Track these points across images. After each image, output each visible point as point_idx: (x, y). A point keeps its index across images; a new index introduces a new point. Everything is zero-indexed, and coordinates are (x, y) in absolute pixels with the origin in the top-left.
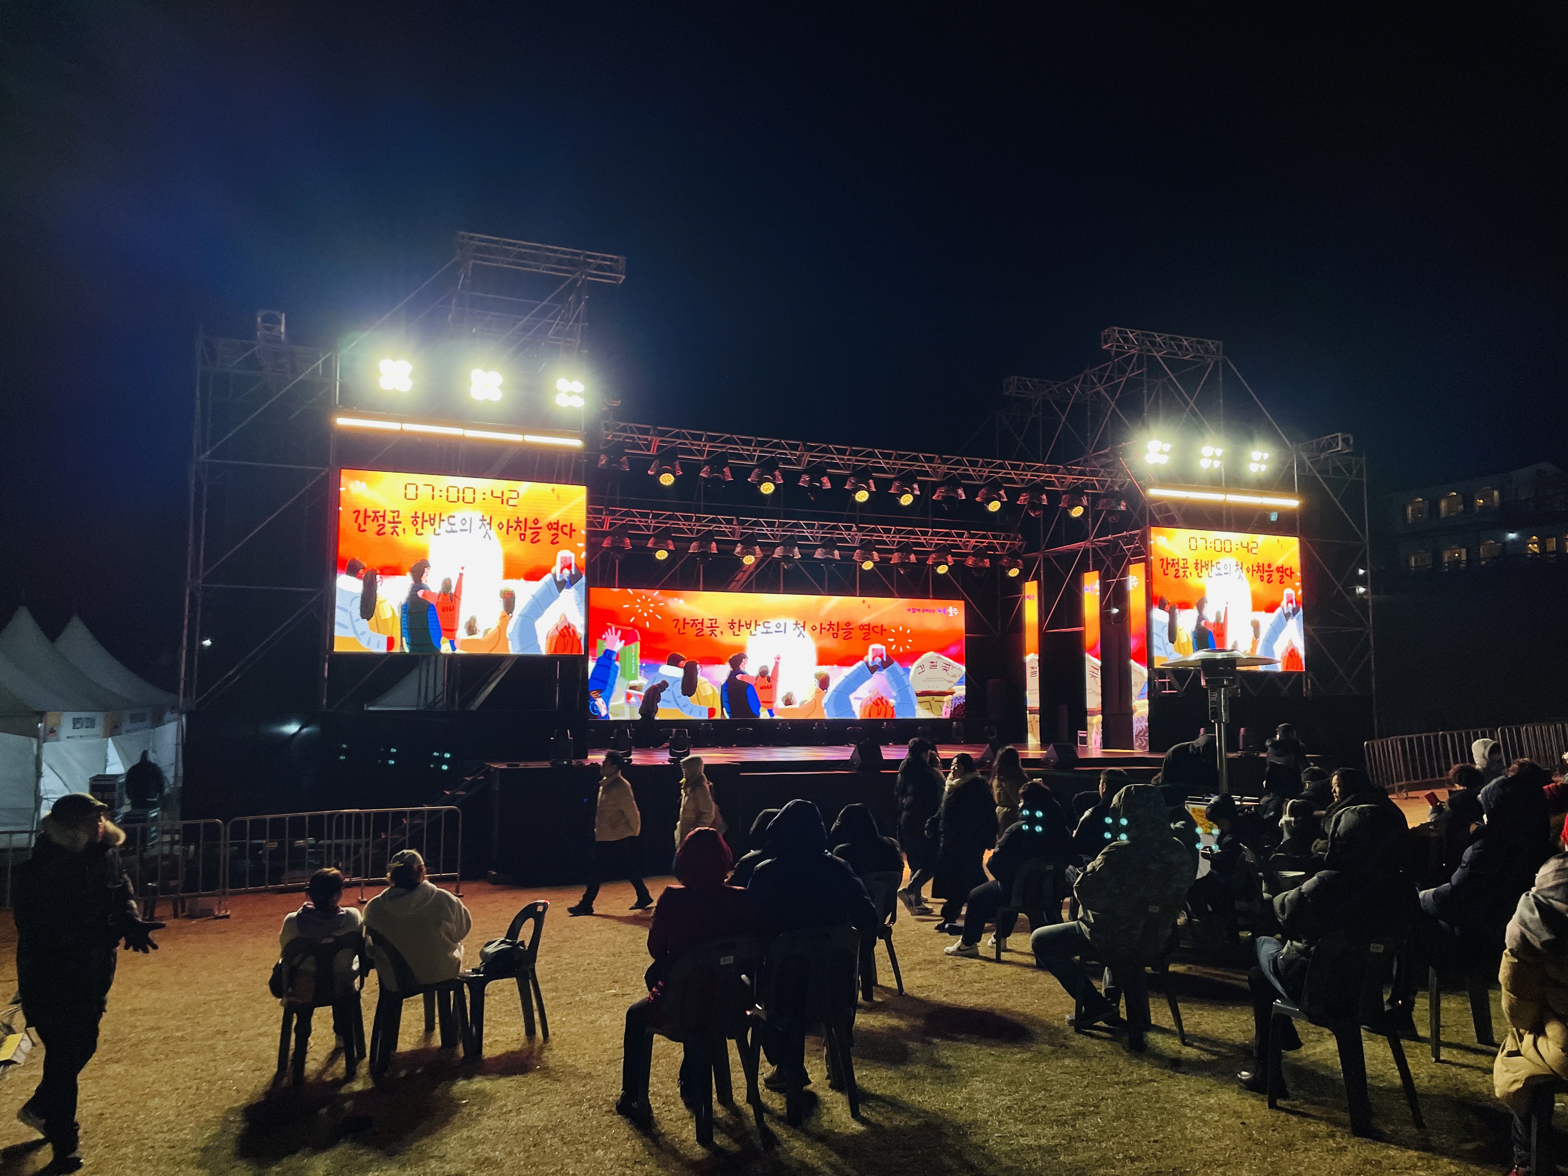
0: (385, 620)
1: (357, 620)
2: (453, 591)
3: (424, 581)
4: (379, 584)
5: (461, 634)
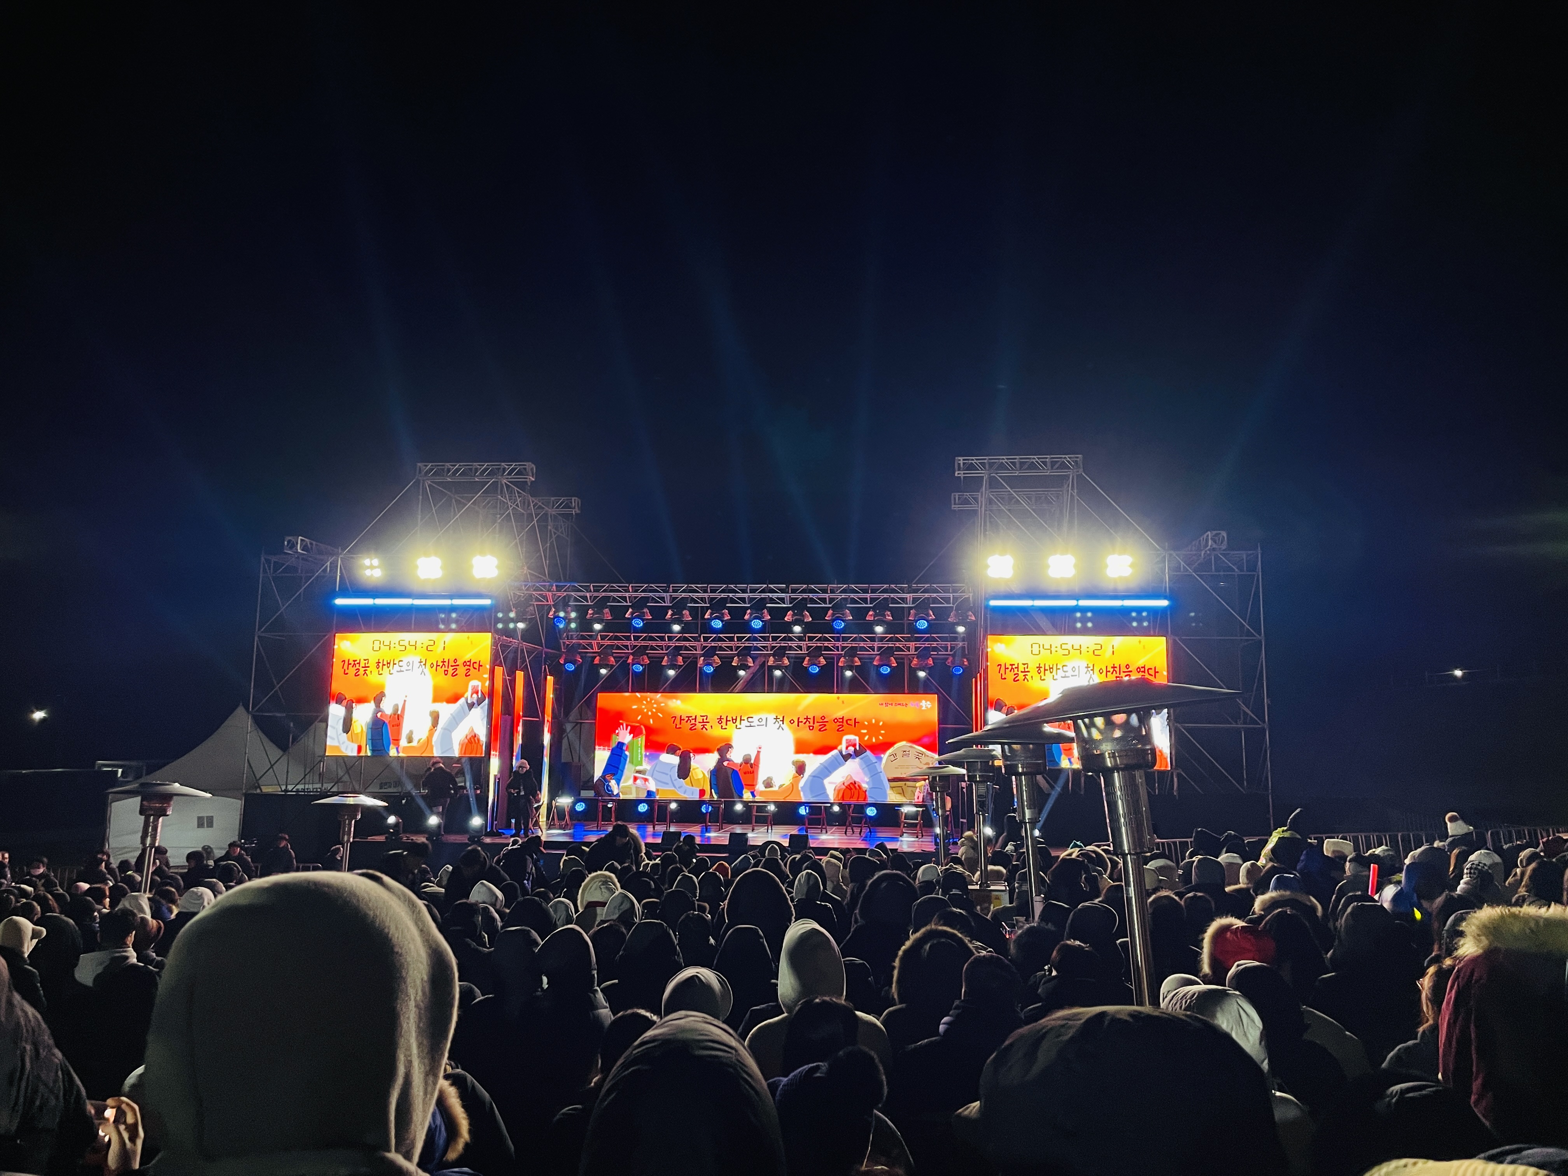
0: (357, 734)
1: (340, 734)
2: (399, 712)
3: (381, 707)
4: (354, 709)
5: (403, 742)
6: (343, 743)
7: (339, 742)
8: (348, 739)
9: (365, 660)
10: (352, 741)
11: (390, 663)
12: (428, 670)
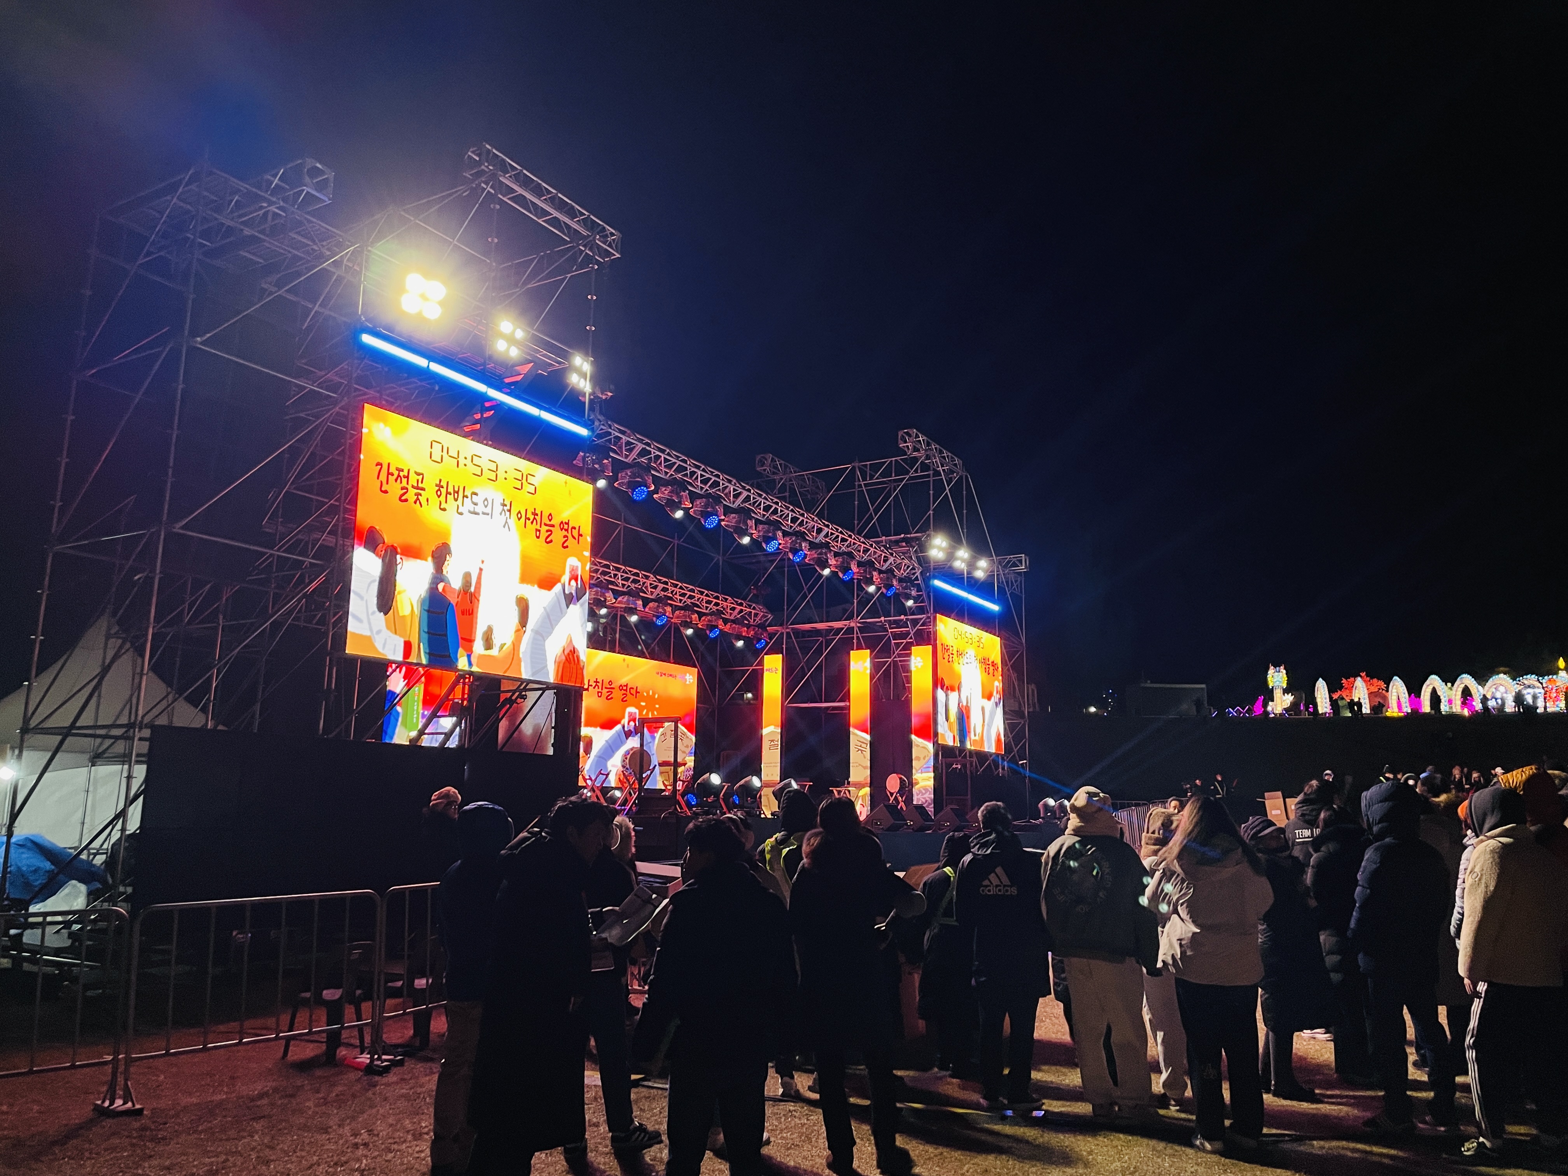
6: (379, 632)
7: (371, 630)
8: (388, 628)
9: (418, 474)
10: (396, 633)
11: (458, 493)
12: (513, 521)
